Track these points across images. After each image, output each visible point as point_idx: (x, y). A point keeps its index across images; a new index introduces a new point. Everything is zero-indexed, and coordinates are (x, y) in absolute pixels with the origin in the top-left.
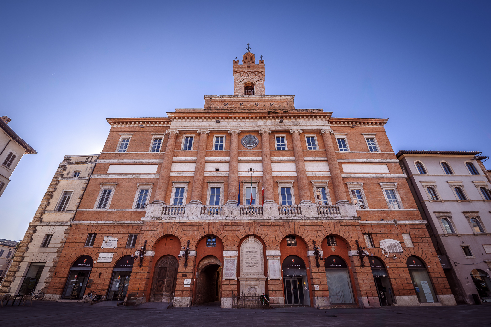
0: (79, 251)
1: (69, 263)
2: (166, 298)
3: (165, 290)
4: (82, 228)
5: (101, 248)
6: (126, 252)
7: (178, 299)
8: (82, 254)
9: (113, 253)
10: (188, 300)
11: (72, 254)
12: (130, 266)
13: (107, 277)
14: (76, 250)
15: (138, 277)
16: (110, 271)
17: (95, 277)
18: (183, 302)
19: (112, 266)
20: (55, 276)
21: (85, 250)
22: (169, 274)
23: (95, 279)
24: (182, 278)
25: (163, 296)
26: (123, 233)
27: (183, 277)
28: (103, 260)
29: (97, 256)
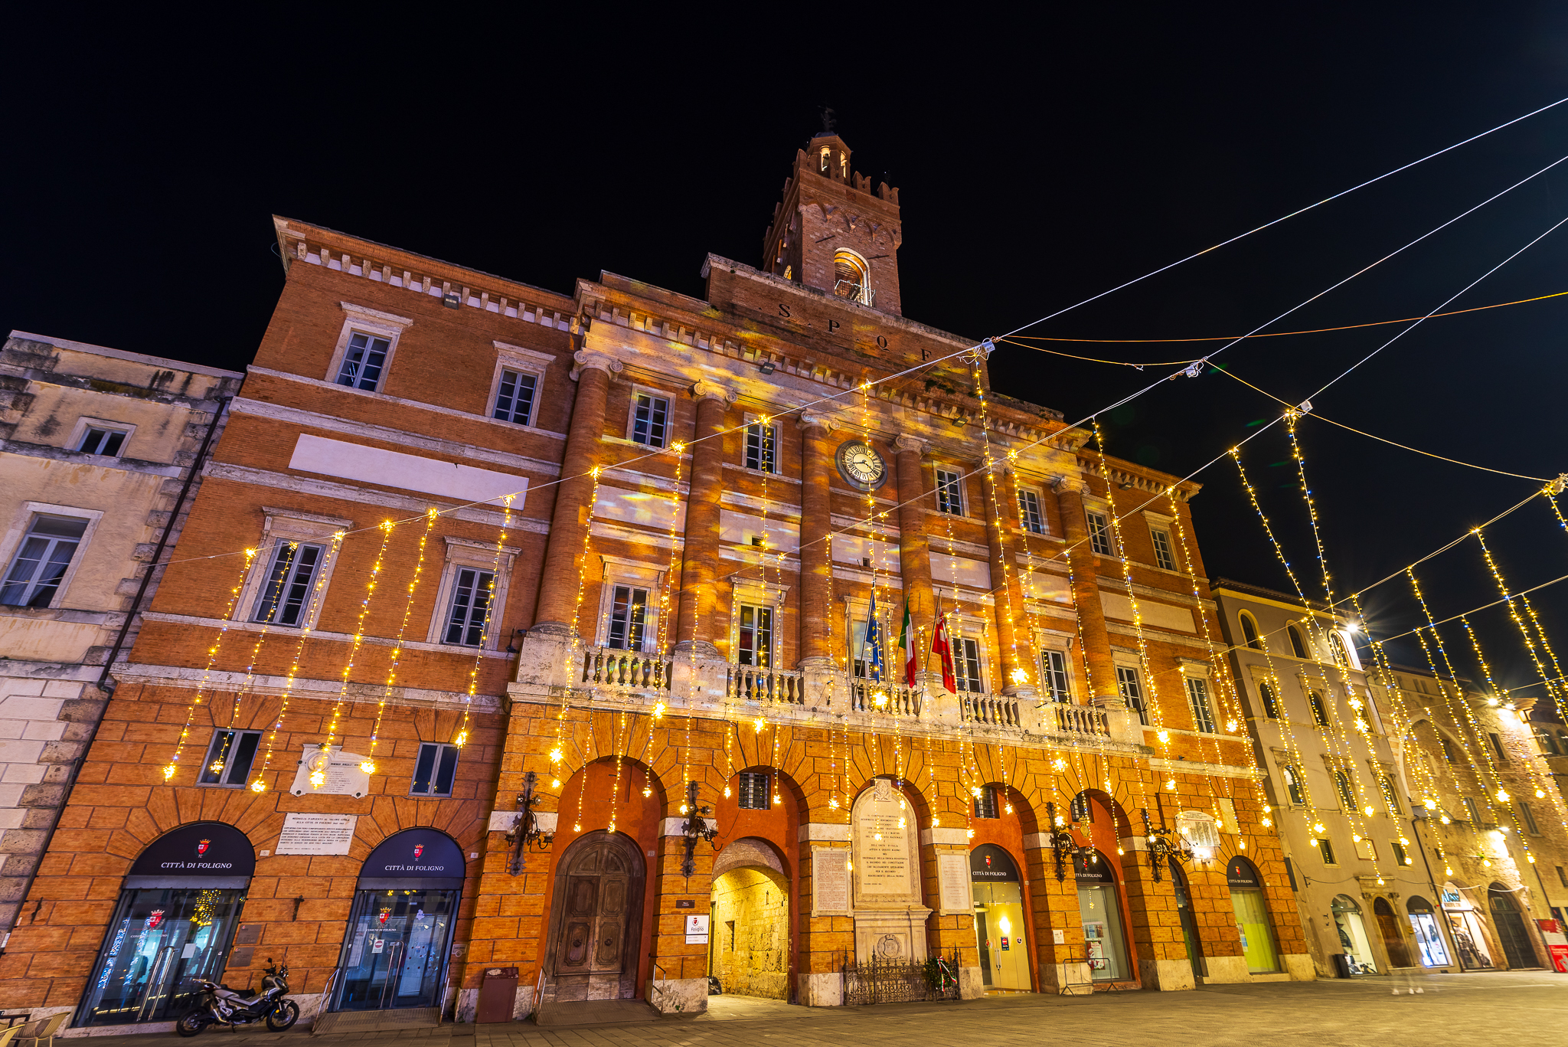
0: (171, 803)
1: (113, 858)
2: (604, 986)
3: (597, 958)
4: (176, 700)
5: (293, 791)
6: (414, 812)
7: (669, 987)
8: (189, 817)
9: (353, 819)
10: (702, 986)
11: (132, 818)
12: (430, 868)
13: (330, 914)
14: (153, 799)
15: (510, 910)
16: (345, 888)
17: (271, 916)
18: (688, 994)
19: (354, 870)
20: (33, 920)
21: (207, 801)
22: (608, 900)
23: (270, 926)
24: (679, 913)
25: (592, 980)
26: (391, 735)
27: (682, 911)
28: (307, 846)
29: (270, 825)
